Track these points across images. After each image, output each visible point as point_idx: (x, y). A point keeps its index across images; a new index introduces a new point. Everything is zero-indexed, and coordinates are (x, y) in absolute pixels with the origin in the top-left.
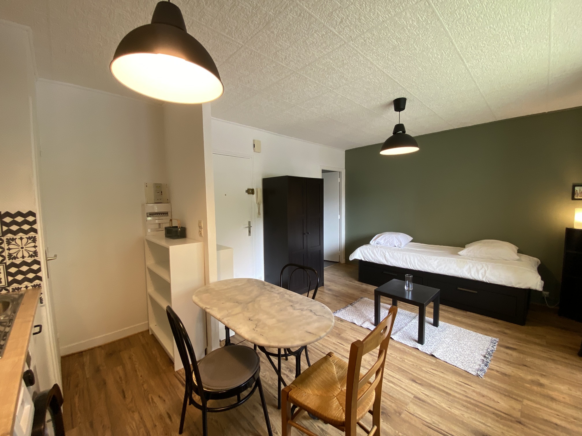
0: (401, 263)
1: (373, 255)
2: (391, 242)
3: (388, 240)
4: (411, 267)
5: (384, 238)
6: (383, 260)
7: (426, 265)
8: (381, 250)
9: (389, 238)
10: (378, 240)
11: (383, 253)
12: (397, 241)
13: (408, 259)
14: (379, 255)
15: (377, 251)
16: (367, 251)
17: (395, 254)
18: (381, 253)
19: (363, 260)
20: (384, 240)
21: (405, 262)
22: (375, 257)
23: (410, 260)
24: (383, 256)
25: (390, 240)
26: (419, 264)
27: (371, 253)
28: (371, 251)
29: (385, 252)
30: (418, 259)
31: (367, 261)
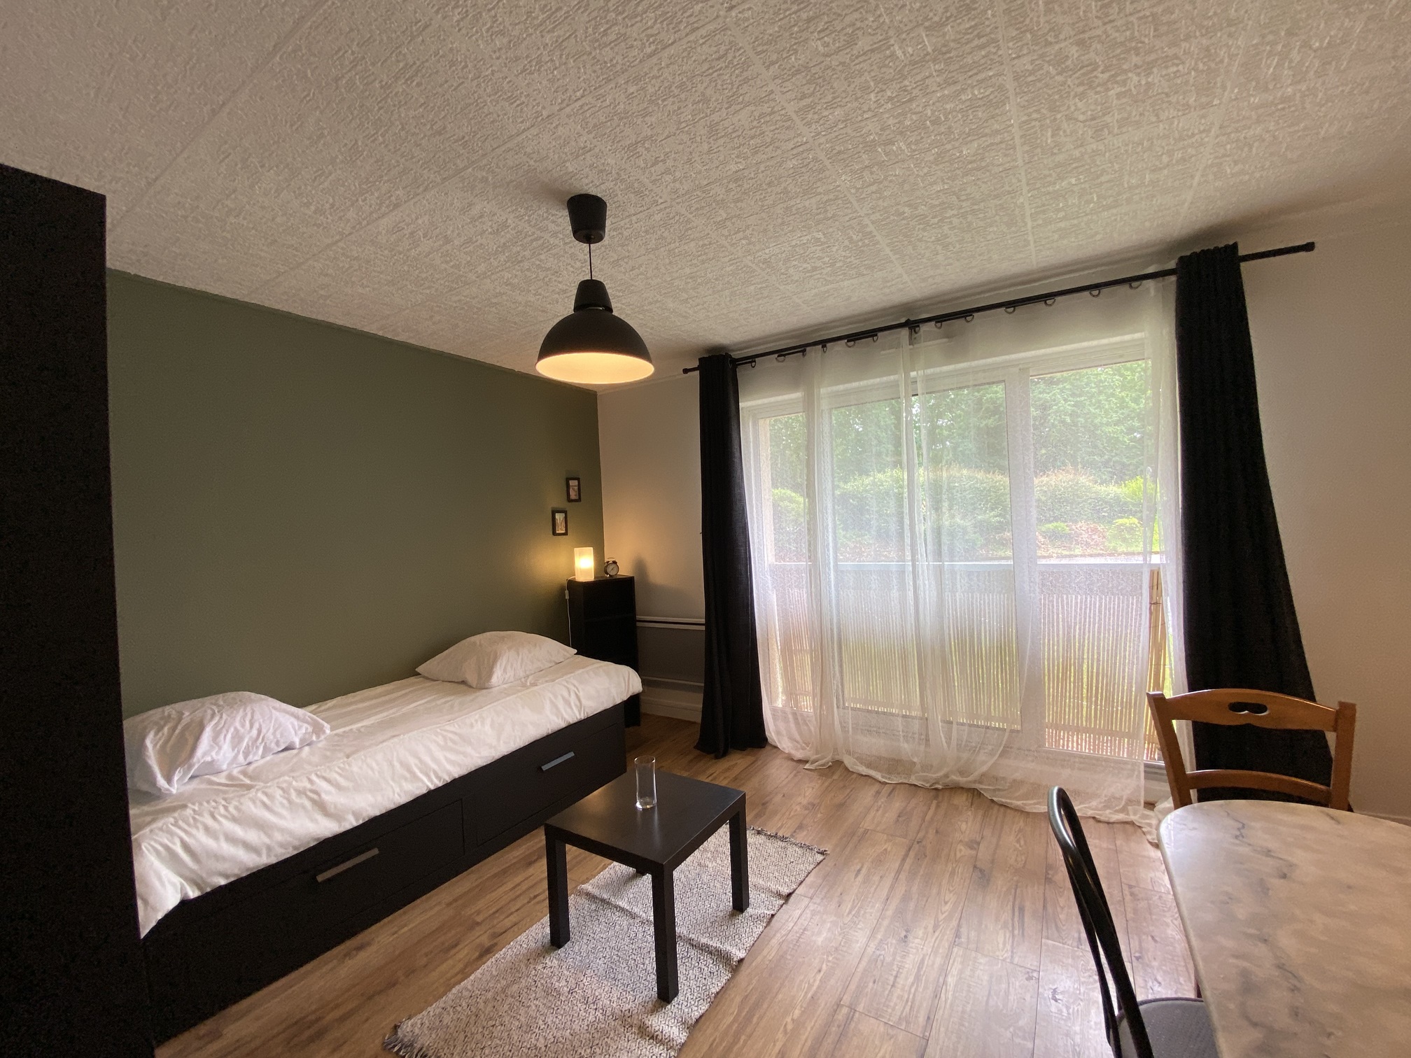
0: (397, 790)
1: (253, 836)
2: (274, 734)
3: (254, 732)
4: (431, 781)
5: (229, 736)
6: (313, 820)
7: (469, 750)
8: (284, 785)
9: (256, 726)
10: (205, 754)
11: (301, 793)
12: (296, 723)
13: (412, 761)
14: (284, 812)
15: (265, 799)
16: (207, 829)
17: (355, 769)
18: (290, 802)
19: (193, 893)
20: (233, 738)
21: (406, 779)
22: (269, 836)
23: (421, 761)
24: (308, 804)
25: (264, 731)
26: (449, 755)
27: (238, 831)
28: (234, 820)
29: (309, 786)
30: (438, 745)
31: (223, 882)
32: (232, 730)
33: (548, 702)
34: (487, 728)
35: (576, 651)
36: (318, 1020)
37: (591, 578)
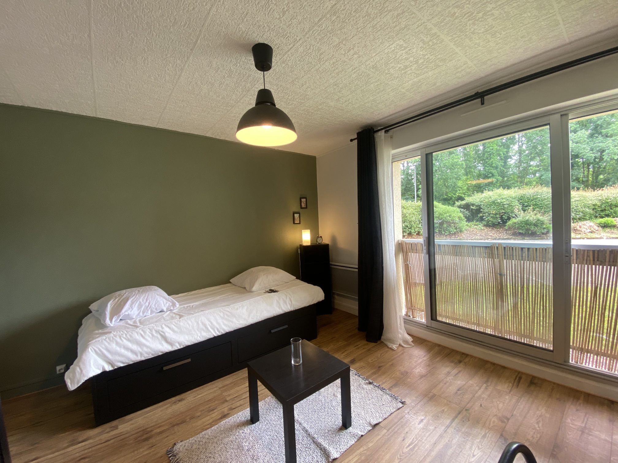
0: (199, 335)
1: (135, 347)
2: (155, 305)
3: (147, 304)
4: (215, 333)
5: (137, 305)
6: (162, 345)
7: (234, 320)
8: (151, 328)
9: (148, 301)
10: (126, 311)
11: (157, 332)
12: (165, 301)
13: (207, 323)
14: (149, 339)
15: (142, 333)
16: (117, 343)
17: (181, 324)
18: (152, 335)
19: (108, 368)
20: (138, 307)
21: (203, 330)
22: (142, 349)
23: (211, 323)
24: (159, 336)
25: (151, 304)
26: (225, 322)
27: (129, 345)
28: (128, 340)
29: (161, 329)
30: (221, 316)
31: (122, 365)
32: (138, 302)
33: (276, 301)
34: (244, 310)
35: (295, 277)
36: (151, 431)
37: (309, 244)
